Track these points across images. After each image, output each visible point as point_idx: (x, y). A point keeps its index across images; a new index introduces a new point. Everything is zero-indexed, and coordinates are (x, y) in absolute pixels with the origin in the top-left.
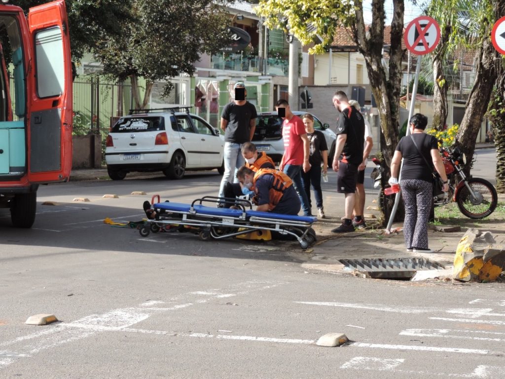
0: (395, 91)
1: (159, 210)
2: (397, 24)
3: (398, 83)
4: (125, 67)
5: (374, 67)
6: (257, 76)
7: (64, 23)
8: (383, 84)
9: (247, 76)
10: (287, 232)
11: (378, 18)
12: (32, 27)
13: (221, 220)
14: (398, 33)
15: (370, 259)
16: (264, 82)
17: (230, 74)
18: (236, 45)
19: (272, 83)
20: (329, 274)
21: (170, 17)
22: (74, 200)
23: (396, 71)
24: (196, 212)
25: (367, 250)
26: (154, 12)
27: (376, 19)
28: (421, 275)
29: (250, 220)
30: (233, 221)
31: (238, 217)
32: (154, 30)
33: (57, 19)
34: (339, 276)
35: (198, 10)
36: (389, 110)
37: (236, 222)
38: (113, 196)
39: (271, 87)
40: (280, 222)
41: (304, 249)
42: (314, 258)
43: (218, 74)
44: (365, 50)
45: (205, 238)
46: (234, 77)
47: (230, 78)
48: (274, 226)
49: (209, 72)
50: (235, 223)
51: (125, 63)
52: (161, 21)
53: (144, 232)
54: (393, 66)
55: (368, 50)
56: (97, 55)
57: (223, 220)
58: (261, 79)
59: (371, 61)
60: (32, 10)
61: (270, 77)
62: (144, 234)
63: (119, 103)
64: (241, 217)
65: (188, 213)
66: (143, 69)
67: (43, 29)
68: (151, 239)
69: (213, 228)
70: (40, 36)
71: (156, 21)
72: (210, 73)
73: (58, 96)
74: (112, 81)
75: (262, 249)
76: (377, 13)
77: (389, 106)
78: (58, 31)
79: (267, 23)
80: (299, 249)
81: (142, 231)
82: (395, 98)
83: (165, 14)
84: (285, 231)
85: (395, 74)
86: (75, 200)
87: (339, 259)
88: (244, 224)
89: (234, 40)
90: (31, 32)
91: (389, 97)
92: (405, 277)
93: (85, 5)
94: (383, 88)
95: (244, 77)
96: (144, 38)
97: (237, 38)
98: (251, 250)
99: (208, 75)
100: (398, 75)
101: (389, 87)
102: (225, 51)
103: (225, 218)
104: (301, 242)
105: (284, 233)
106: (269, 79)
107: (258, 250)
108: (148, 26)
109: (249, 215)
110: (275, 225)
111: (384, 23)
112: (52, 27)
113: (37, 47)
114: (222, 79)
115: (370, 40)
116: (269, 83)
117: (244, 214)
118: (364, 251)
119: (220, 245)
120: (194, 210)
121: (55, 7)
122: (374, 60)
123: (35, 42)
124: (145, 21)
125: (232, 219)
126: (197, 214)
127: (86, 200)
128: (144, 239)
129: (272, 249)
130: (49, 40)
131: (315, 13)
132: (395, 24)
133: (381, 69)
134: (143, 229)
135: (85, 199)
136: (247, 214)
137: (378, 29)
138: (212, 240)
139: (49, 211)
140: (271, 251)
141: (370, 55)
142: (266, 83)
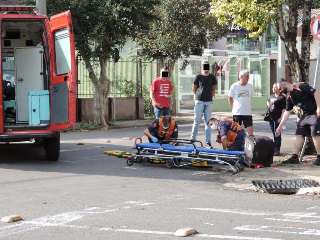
0: (305, 65)
1: (139, 148)
2: (306, 20)
3: (307, 60)
4: (156, 51)
5: (290, 50)
6: (258, 54)
7: (70, 25)
8: (296, 61)
9: (250, 55)
10: (223, 162)
11: (293, 16)
12: (53, 28)
13: (179, 154)
14: (306, 26)
15: (274, 180)
16: (263, 58)
17: (238, 54)
18: (239, 33)
19: (269, 59)
20: (237, 190)
21: (183, 16)
23: (306, 52)
24: (164, 149)
25: (276, 174)
26: (173, 13)
27: (292, 17)
28: (302, 191)
29: (199, 154)
30: (188, 155)
31: (191, 152)
32: (173, 25)
33: (66, 23)
34: (244, 192)
35: (203, 11)
36: (301, 78)
37: (190, 155)
38: (128, 138)
39: (268, 62)
40: (219, 155)
41: (234, 173)
42: (236, 180)
43: (228, 53)
44: (284, 38)
45: (169, 167)
46: (241, 55)
47: (238, 56)
48: (214, 158)
49: (226, 52)
50: (189, 156)
51: (156, 48)
52: (177, 19)
53: (130, 163)
54: (304, 48)
55: (286, 38)
56: (138, 43)
57: (181, 154)
58: (261, 56)
59: (288, 45)
60: (52, 18)
61: (268, 55)
64: (193, 152)
65: (158, 150)
66: (166, 52)
67: (58, 30)
68: (133, 167)
69: (176, 160)
70: (57, 34)
71: (174, 19)
72: (226, 53)
73: (67, 74)
74: (148, 60)
75: (205, 174)
76: (292, 13)
77: (301, 76)
78: (67, 31)
79: (219, 21)
80: (232, 173)
81: (128, 162)
82: (305, 70)
83: (180, 14)
84: (222, 161)
85: (305, 54)
86: (101, 142)
87: (252, 180)
88: (196, 157)
89: (237, 30)
90: (52, 31)
91: (302, 70)
92: (291, 192)
93: (122, 10)
94: (296, 63)
95: (248, 55)
96: (168, 31)
97: (239, 28)
98: (197, 174)
99: (225, 54)
100: (307, 54)
101: (301, 63)
102: (233, 37)
103: (182, 153)
104: (233, 169)
106: (267, 56)
107: (201, 175)
108: (168, 23)
109: (198, 151)
110: (215, 157)
111: (297, 19)
112: (63, 28)
113: (56, 41)
114: (231, 57)
115: (288, 31)
116: (267, 59)
117: (195, 150)
118: (274, 175)
119: (179, 171)
120: (162, 148)
121: (64, 16)
122: (290, 44)
123: (54, 39)
124: (167, 19)
126: (164, 150)
127: (109, 142)
128: (128, 167)
129: (211, 174)
130: (62, 37)
131: (248, 14)
132: (304, 20)
133: (295, 51)
134: (129, 161)
135: (108, 141)
136: (197, 150)
137: (293, 23)
138: (175, 167)
139: (78, 149)
140: (211, 175)
141: (288, 41)
142: (265, 59)
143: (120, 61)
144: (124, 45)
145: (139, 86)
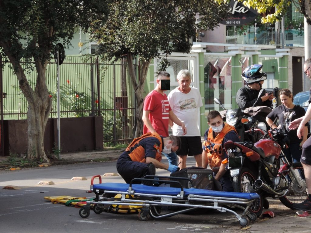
1: (97, 190)
4: (120, 47)
6: (275, 49)
9: (261, 50)
10: (226, 209)
13: (159, 199)
16: (281, 55)
17: (243, 49)
18: (244, 18)
19: (290, 55)
22: (38, 184)
24: (135, 192)
25: (305, 225)
29: (188, 198)
30: (171, 200)
31: (176, 195)
32: (145, 7)
37: (174, 200)
38: (81, 178)
39: (289, 60)
40: (218, 199)
41: (242, 226)
43: (229, 48)
45: (144, 218)
46: (247, 51)
47: (243, 52)
48: (211, 203)
49: (225, 46)
50: (173, 202)
51: (120, 42)
53: (83, 213)
56: (93, 35)
57: (162, 199)
58: (278, 52)
61: (288, 50)
62: (84, 215)
63: (123, 83)
64: (179, 196)
65: (127, 193)
66: (135, 48)
69: (154, 208)
72: (226, 48)
74: (108, 61)
75: (198, 228)
80: (238, 226)
81: (82, 213)
84: (223, 208)
86: (40, 184)
88: (184, 202)
89: (242, 12)
95: (259, 51)
96: (137, 15)
97: (245, 10)
98: (186, 228)
99: (223, 50)
102: (236, 24)
103: (163, 197)
104: (240, 219)
105: (223, 211)
106: (287, 52)
107: (193, 229)
108: (138, 4)
109: (186, 194)
110: (213, 202)
114: (234, 53)
116: (287, 56)
117: (182, 192)
118: (302, 227)
119: (158, 224)
120: (132, 189)
125: (170, 198)
126: (135, 194)
127: (51, 183)
128: (82, 221)
129: (208, 227)
134: (83, 211)
135: (49, 182)
136: (185, 192)
138: (152, 219)
139: (5, 196)
140: (207, 229)
142: (284, 56)
143: (66, 63)
144: (71, 39)
145: (95, 99)
